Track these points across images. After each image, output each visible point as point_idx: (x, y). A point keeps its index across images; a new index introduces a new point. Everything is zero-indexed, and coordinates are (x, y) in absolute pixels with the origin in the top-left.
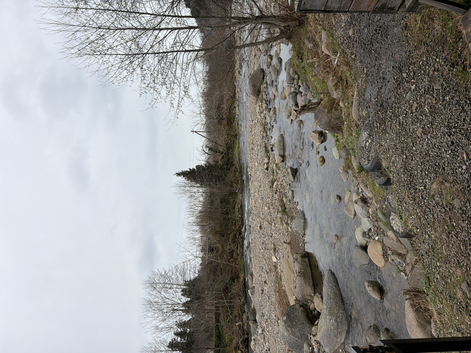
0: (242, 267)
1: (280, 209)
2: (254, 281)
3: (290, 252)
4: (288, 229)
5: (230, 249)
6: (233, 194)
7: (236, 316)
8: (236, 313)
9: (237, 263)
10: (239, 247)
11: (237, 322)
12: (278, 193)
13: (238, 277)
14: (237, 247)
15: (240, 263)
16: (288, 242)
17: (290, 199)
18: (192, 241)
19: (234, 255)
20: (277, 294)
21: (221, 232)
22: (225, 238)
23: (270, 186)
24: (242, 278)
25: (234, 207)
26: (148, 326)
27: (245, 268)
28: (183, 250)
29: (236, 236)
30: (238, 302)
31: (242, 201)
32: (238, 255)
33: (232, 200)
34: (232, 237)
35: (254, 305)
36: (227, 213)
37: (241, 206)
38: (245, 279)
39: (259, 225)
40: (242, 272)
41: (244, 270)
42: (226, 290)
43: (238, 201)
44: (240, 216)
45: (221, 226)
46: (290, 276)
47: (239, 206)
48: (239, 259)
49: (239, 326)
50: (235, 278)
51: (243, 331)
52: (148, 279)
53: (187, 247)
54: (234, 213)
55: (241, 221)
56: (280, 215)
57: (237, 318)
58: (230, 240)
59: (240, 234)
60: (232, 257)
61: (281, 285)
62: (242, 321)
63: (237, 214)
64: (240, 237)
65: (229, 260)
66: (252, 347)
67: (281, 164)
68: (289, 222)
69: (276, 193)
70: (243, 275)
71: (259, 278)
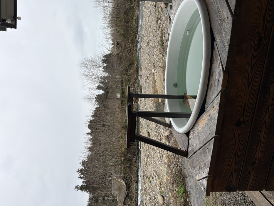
0: (136, 59)
1: (160, 42)
2: (142, 73)
3: (162, 72)
4: (163, 58)
5: (129, 47)
6: (132, 9)
7: (131, 85)
8: (132, 83)
9: (133, 55)
10: (135, 46)
11: (132, 88)
12: (160, 30)
13: (134, 64)
14: (134, 46)
15: (135, 56)
16: (162, 66)
17: (167, 39)
18: (106, 40)
19: (132, 51)
20: (153, 89)
21: (124, 35)
22: (126, 39)
23: (156, 21)
24: (136, 65)
25: (133, 18)
26: (86, 87)
27: (137, 59)
28: (101, 46)
29: (133, 39)
30: (133, 78)
31: (137, 15)
32: (134, 51)
33: (131, 13)
34: (131, 39)
35: (141, 84)
36: (128, 22)
37: (137, 18)
38: (137, 66)
39: (147, 42)
40: (136, 61)
41: (137, 61)
42: (127, 71)
43: (135, 14)
44: (136, 25)
45: (124, 31)
46: (160, 86)
47: (136, 18)
48: (134, 53)
49: (134, 89)
50: (131, 64)
51: (135, 91)
52: (82, 62)
53: (103, 44)
54: (132, 22)
55: (136, 29)
56: (159, 47)
57: (132, 86)
58: (130, 42)
59: (136, 37)
60: (130, 51)
61: (156, 85)
62: (135, 87)
63: (135, 24)
64: (135, 40)
65: (128, 53)
66: (139, 104)
67: (165, 9)
68: (164, 55)
69: (159, 29)
70: (136, 63)
71: (145, 73)
